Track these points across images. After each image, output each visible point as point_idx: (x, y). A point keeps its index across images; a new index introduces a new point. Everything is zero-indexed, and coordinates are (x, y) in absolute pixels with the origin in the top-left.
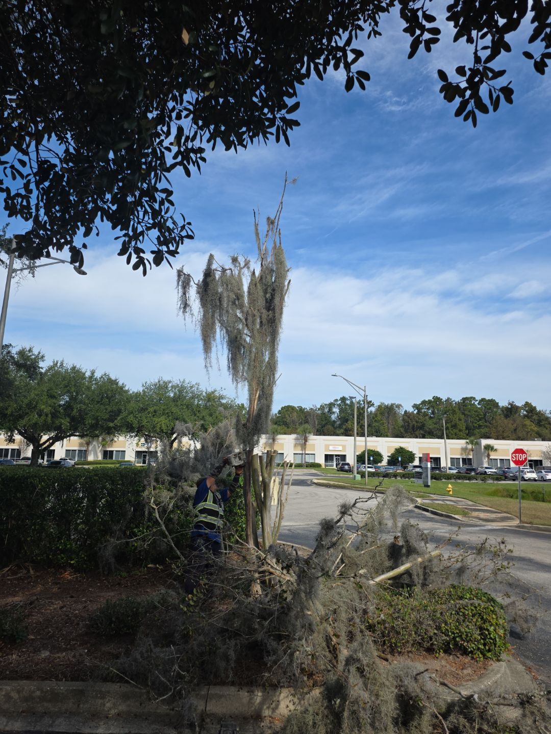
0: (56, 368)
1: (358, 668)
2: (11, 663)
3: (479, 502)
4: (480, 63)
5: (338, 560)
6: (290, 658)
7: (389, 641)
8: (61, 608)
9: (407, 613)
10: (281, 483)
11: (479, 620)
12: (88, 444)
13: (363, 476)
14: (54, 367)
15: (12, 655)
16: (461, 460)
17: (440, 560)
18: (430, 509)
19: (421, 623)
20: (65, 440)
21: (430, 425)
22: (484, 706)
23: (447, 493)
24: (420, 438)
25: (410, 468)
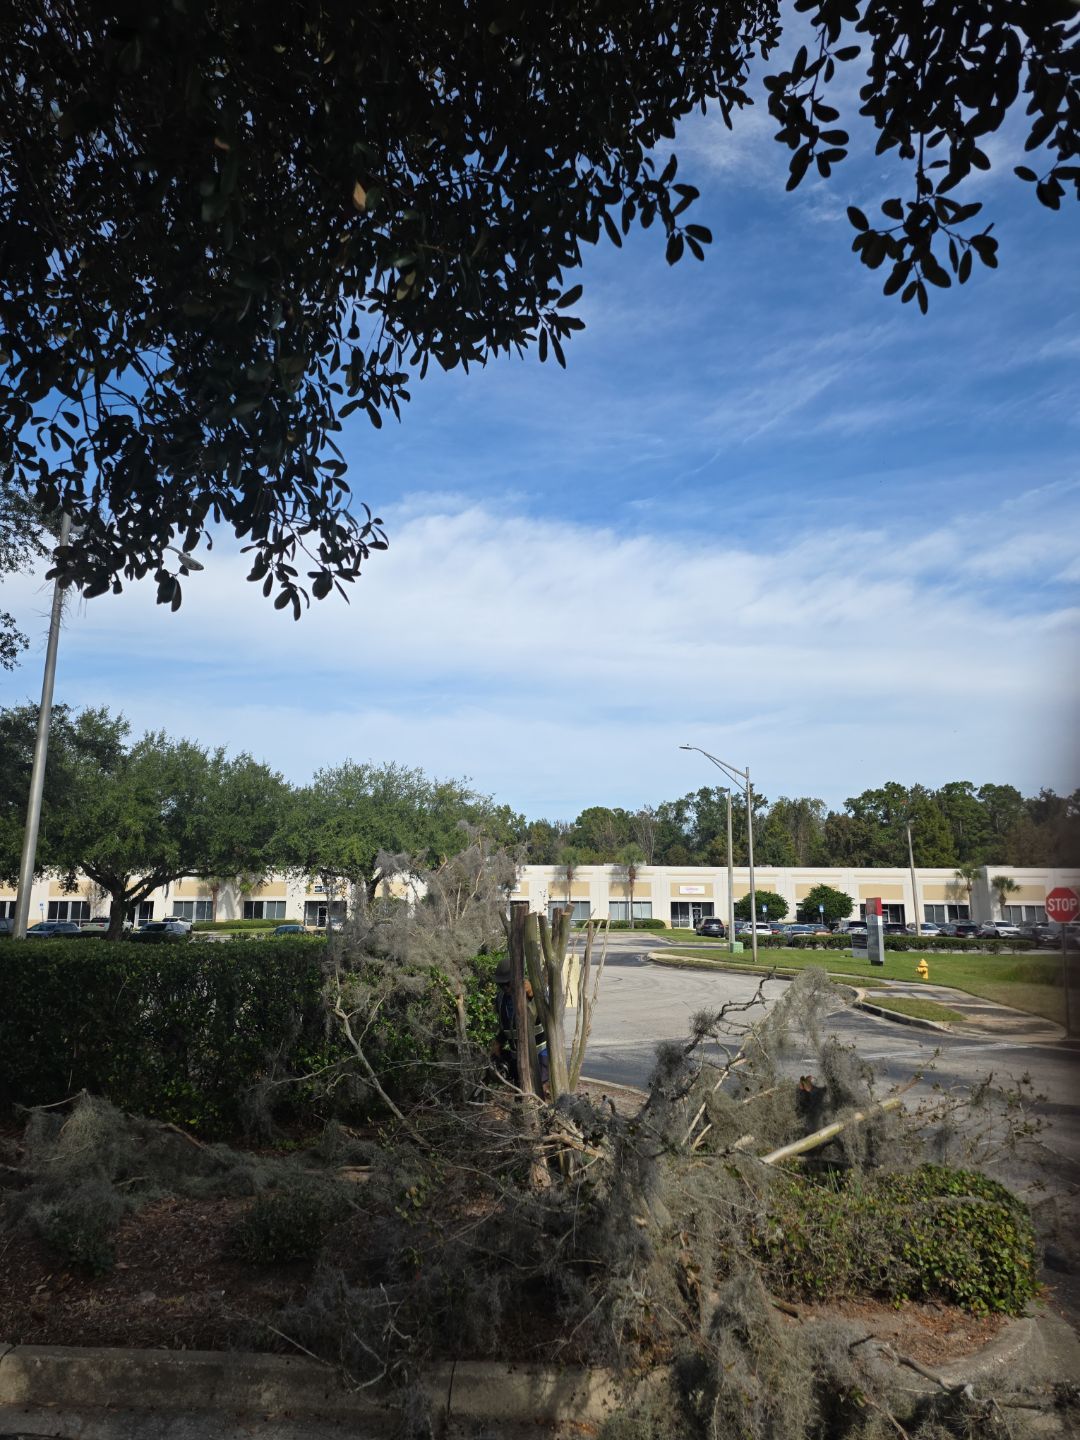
0: (152, 747)
1: (735, 1331)
2: (87, 1315)
3: (982, 994)
4: (930, 192)
5: (698, 1117)
6: (604, 1311)
7: (801, 1277)
8: (175, 1209)
9: (836, 1222)
10: (585, 962)
11: (980, 1236)
12: (215, 890)
13: (748, 944)
14: (146, 745)
15: (88, 1298)
16: (946, 909)
17: (900, 1116)
18: (883, 1010)
19: (862, 1241)
20: (172, 883)
21: (881, 839)
22: (985, 1409)
23: (918, 978)
24: (861, 867)
25: (842, 927)
